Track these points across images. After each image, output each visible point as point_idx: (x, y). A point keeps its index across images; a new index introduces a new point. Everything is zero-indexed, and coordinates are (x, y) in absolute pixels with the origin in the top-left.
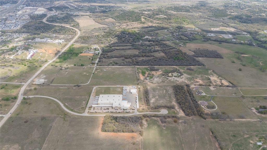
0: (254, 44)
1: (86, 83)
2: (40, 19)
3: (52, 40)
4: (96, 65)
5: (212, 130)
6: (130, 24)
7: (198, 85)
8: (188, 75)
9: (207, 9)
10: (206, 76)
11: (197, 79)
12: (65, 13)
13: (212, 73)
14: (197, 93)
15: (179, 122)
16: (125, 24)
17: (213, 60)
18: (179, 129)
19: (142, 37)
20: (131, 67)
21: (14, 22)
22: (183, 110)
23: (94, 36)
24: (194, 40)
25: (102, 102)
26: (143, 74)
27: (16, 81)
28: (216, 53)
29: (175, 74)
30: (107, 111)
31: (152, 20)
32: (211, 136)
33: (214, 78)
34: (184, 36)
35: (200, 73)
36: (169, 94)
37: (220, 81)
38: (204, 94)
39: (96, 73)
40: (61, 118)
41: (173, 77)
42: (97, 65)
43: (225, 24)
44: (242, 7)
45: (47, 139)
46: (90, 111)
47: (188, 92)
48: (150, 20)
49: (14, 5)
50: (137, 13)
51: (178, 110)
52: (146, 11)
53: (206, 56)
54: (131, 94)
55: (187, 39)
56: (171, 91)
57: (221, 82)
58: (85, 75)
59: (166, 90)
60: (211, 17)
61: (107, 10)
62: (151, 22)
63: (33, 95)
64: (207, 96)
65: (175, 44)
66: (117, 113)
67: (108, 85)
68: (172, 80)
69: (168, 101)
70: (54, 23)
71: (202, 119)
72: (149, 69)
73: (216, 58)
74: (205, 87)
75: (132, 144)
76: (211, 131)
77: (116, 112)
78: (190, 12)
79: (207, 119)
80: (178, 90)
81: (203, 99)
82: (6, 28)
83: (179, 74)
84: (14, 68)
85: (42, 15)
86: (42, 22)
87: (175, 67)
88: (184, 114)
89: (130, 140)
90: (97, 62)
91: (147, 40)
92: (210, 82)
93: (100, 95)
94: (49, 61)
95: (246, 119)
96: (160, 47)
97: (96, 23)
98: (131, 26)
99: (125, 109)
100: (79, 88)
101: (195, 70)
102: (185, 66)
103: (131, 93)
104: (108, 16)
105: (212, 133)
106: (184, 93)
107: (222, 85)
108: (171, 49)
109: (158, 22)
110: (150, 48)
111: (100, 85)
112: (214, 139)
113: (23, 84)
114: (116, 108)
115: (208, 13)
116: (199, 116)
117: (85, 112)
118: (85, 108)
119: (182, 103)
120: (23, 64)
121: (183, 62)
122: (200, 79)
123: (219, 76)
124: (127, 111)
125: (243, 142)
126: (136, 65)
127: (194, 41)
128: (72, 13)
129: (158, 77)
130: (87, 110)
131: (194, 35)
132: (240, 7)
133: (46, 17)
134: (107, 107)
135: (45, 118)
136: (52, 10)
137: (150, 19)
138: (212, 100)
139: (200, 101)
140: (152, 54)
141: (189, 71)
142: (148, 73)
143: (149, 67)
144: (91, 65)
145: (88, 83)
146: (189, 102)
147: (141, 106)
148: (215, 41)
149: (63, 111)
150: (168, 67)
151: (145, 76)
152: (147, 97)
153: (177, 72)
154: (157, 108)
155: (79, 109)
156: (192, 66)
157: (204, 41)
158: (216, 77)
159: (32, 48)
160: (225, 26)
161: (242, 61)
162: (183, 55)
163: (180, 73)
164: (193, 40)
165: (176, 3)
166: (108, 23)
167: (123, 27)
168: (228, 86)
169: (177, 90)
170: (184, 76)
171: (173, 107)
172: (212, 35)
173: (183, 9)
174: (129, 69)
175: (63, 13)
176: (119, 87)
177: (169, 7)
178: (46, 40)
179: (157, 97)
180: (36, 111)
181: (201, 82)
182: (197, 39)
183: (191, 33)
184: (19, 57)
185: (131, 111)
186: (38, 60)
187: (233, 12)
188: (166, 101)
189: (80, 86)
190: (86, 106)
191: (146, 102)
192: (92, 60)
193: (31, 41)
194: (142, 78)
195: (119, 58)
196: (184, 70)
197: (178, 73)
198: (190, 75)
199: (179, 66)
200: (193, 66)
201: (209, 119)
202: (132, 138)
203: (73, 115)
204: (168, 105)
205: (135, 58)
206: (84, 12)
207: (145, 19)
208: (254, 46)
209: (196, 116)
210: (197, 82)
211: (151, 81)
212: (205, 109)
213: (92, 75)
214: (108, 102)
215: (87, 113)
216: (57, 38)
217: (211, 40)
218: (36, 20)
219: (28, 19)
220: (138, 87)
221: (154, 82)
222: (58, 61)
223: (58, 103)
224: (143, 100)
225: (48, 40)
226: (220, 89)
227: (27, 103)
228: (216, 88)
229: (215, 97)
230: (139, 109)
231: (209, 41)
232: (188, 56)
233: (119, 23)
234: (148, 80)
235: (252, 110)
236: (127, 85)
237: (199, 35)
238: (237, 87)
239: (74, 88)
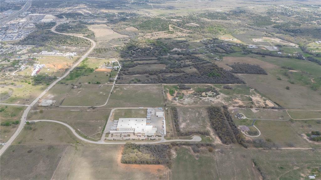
0: (304, 58)
1: (102, 105)
2: (48, 29)
3: (62, 53)
4: (114, 83)
5: (255, 161)
6: (156, 34)
7: (237, 107)
8: (225, 94)
9: (247, 16)
10: (247, 96)
11: (236, 99)
12: (77, 21)
13: (254, 92)
14: (236, 116)
15: (215, 151)
16: (149, 34)
17: (255, 77)
18: (215, 159)
19: (170, 49)
20: (157, 85)
21: (16, 31)
22: (220, 137)
23: (112, 48)
24: (232, 52)
25: (122, 127)
26: (172, 93)
27: (18, 102)
28: (258, 68)
29: (210, 93)
30: (128, 138)
31: (182, 29)
32: (254, 168)
33: (256, 98)
34: (220, 48)
35: (239, 92)
36: (202, 117)
37: (264, 101)
38: (245, 118)
39: (115, 92)
40: (72, 147)
41: (208, 97)
42: (116, 83)
43: (269, 33)
44: (289, 14)
45: (55, 172)
46: (107, 138)
47: (226, 115)
48: (179, 29)
49: (17, 11)
50: (164, 20)
51: (214, 137)
52: (174, 18)
53: (246, 72)
55: (224, 51)
56: (205, 114)
58: (101, 95)
59: (199, 112)
60: (252, 25)
61: (128, 17)
62: (181, 31)
63: (39, 119)
64: (247, 120)
65: (210, 57)
66: (140, 140)
67: (129, 107)
68: (206, 100)
69: (202, 125)
70: (64, 33)
71: (243, 148)
72: (178, 87)
73: (259, 74)
74: (246, 109)
75: (158, 178)
76: (254, 162)
77: (139, 140)
78: (226, 20)
79: (249, 147)
80: (214, 113)
82: (7, 39)
83: (215, 94)
84: (16, 87)
85: (50, 23)
86: (50, 32)
87: (210, 86)
88: (221, 142)
89: (157, 173)
90: (116, 79)
91: (176, 53)
92: (252, 102)
93: (120, 119)
94: (58, 79)
95: (295, 147)
96: (191, 61)
97: (115, 32)
98: (157, 36)
99: (149, 135)
100: (94, 110)
101: (233, 89)
102: (222, 84)
103: (157, 116)
104: (129, 24)
105: (255, 164)
106: (221, 116)
107: (266, 107)
108: (204, 63)
109: (189, 31)
110: (180, 62)
111: (119, 107)
112: (257, 172)
113: (26, 105)
114: (139, 135)
115: (249, 21)
116: (239, 144)
117: (101, 140)
118: (102, 135)
119: (218, 128)
120: (26, 82)
121: (220, 79)
122: (239, 100)
123: (262, 95)
124: (152, 138)
125: (292, 176)
126: (163, 83)
127: (232, 54)
128: (86, 21)
129: (189, 96)
130: (104, 137)
131: (232, 47)
132: (286, 14)
133: (55, 25)
134: (128, 134)
135: (53, 147)
136: (63, 18)
137: (179, 28)
138: (255, 125)
139: (240, 125)
140: (182, 69)
141: (226, 89)
142: (177, 93)
143: (178, 85)
144: (109, 82)
145: (106, 104)
146: (226, 127)
147: (169, 132)
148: (257, 53)
149: (74, 138)
150: (201, 86)
151: (173, 96)
152: (177, 121)
153: (212, 91)
154: (189, 134)
155: (94, 136)
156: (229, 84)
157: (244, 54)
158: (259, 97)
159: (37, 62)
160: (269, 37)
161: (289, 78)
162: (219, 71)
163: (216, 92)
164: (230, 53)
165: (210, 9)
166: (129, 33)
167: (147, 38)
168: (273, 108)
169: (212, 113)
170: (220, 96)
171: (207, 133)
172: (254, 46)
173: (219, 16)
174: (154, 88)
175: (75, 21)
176: (143, 109)
177: (201, 14)
178: (54, 53)
179: (188, 121)
180: (42, 138)
181: (241, 103)
182: (236, 52)
183: (229, 45)
184: (22, 74)
185: (157, 138)
186: (45, 77)
187: (279, 20)
188: (199, 126)
189: (95, 108)
190: (103, 133)
191: (175, 126)
192: (110, 76)
193: (36, 54)
194: (170, 98)
195: (143, 74)
196: (221, 88)
197: (213, 93)
198: (228, 95)
199: (214, 83)
200: (231, 84)
201: (251, 148)
202: (158, 171)
203: (87, 143)
204: (202, 130)
205: (161, 74)
206: (100, 20)
207: (174, 28)
208: (304, 59)
209: (235, 143)
210: (237, 103)
211: (181, 102)
212: (246, 136)
213: (110, 95)
214: (129, 127)
215: (104, 141)
216: (68, 50)
217: (252, 53)
218: (42, 29)
219: (33, 28)
220: (165, 109)
221: (185, 103)
222: (69, 77)
223: (69, 128)
224: (171, 124)
225: (57, 53)
226: (264, 112)
227: (31, 129)
228: (259, 111)
229: (257, 121)
230: (166, 136)
231: (250, 53)
232: (225, 72)
233: (142, 32)
234: (177, 101)
235: (302, 136)
236: (153, 107)
237: (238, 46)
238: (284, 109)
239: (88, 111)
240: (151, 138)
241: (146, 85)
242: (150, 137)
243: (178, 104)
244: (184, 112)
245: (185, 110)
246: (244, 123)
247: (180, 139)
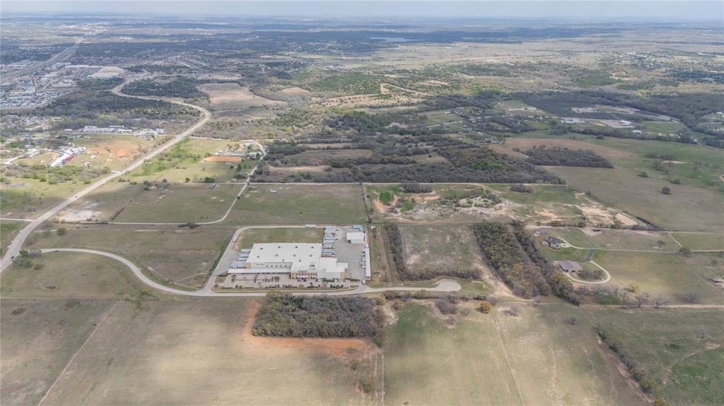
0: (696, 140)
1: (214, 220)
2: (104, 89)
3: (130, 131)
4: (248, 180)
5: (601, 332)
6: (350, 99)
7: (547, 224)
8: (515, 201)
9: (557, 70)
10: (570, 205)
11: (543, 211)
12: (173, 77)
13: (586, 198)
14: (544, 243)
15: (497, 312)
16: (335, 99)
17: (585, 171)
18: (498, 328)
19: (381, 124)
20: (349, 185)
21: (30, 92)
22: (508, 283)
23: (248, 122)
24: (526, 131)
25: (258, 261)
26: (386, 199)
27: (9, 214)
28: (591, 156)
29: (479, 200)
30: (274, 284)
31: (408, 90)
32: (601, 346)
33: (592, 211)
34: (498, 123)
35: (548, 198)
36: (462, 244)
37: (612, 216)
38: (568, 245)
39: (248, 196)
40: (127, 302)
41: (473, 208)
42: (251, 181)
43: (608, 99)
44: (650, 65)
45: (76, 355)
46: (220, 285)
47: (520, 241)
48: (403, 91)
49: (41, 63)
50: (369, 76)
51: (492, 282)
52: (391, 73)
53: (563, 163)
54: (347, 244)
55: (507, 129)
56: (467, 237)
57: (614, 218)
58: (214, 202)
59: (453, 235)
60: (568, 85)
61: (289, 72)
62: (407, 94)
63: (53, 247)
64: (575, 249)
65: (474, 138)
66: (305, 289)
67: (280, 224)
68: (471, 213)
69: (461, 260)
70: (140, 95)
71: (568, 305)
72: (402, 188)
73: (592, 167)
74: (570, 229)
75: (349, 368)
76: (599, 334)
77: (301, 288)
78: (510, 76)
79: (582, 303)
80: (489, 235)
81: (564, 255)
82: (7, 105)
83: (490, 201)
84: (9, 185)
85: (110, 80)
86: (108, 94)
87: (478, 186)
88: (511, 292)
89: (343, 358)
90: (252, 173)
91: (395, 131)
92: (582, 218)
93: (255, 245)
94: (114, 173)
96: (432, 144)
97: (256, 96)
98: (352, 102)
99: (328, 278)
100: (194, 230)
101: (535, 192)
102: (506, 182)
103: (349, 241)
104: (289, 83)
105: (603, 338)
106: (508, 240)
107: (617, 226)
108: (463, 147)
109: (425, 94)
110: (406, 146)
111: (256, 224)
112: (611, 355)
113: (26, 220)
114: (303, 277)
115: (561, 77)
116: (556, 297)
117: (206, 288)
118: (207, 278)
119: (503, 263)
120: (36, 178)
121: (501, 173)
122: (551, 212)
123: (606, 204)
124: (335, 284)
125: (704, 362)
126: (364, 181)
127: (526, 133)
128: (193, 76)
129: (428, 205)
130: (212, 281)
131: (526, 121)
132: (643, 66)
133: (121, 83)
134: (274, 276)
135: (79, 303)
136: (142, 72)
137: (403, 89)
138: (594, 260)
139: (558, 260)
140: (411, 158)
141: (518, 193)
142: (399, 200)
143: (400, 186)
144: (236, 180)
145: (223, 219)
146: (523, 261)
147: (378, 273)
148: (584, 133)
149: (136, 284)
150: (456, 187)
151: (389, 205)
152: (398, 250)
153: (485, 197)
154: (427, 276)
155: (189, 280)
156: (524, 183)
157: (555, 133)
158: (598, 207)
159: (69, 144)
160: (608, 104)
161: (667, 173)
162: (497, 159)
163: (492, 197)
164: (522, 131)
165: (471, 59)
166: (291, 97)
167: (329, 105)
168: (634, 228)
169: (485, 234)
170: (503, 205)
171: (475, 275)
172: (576, 120)
173: (493, 70)
174: (343, 189)
175: (169, 77)
176: (314, 228)
177: (453, 66)
178: (113, 129)
179: (426, 251)
180: (54, 285)
181: (554, 218)
182: (536, 130)
183: (520, 118)
184: (29, 162)
185: (348, 284)
186: (83, 168)
187: (628, 77)
188: (454, 262)
189: (197, 226)
190: (210, 274)
191: (393, 262)
192: (239, 168)
193: (70, 132)
194: (381, 208)
195: (317, 165)
196: (504, 190)
197: (486, 199)
198: (522, 203)
199: (488, 182)
200: (529, 183)
201: (589, 305)
202: (348, 353)
203: (167, 295)
204: (463, 269)
205: (360, 166)
206: (225, 75)
207: (390, 89)
208: (696, 143)
209: (546, 295)
210: (545, 218)
211: (409, 216)
212: (574, 281)
213: (234, 202)
214: (278, 260)
215: (212, 290)
216: (145, 125)
217: (574, 132)
218: (92, 89)
219: (71, 87)
220: (369, 229)
221: (417, 217)
222: (141, 171)
223: (125, 266)
224: (384, 258)
225: (120, 130)
226: (614, 235)
227: (31, 266)
228: (600, 233)
229: (599, 252)
230: (372, 280)
231: (569, 133)
232: (512, 162)
233: (320, 96)
234: (400, 214)
235: (717, 282)
236: (338, 224)
237: (539, 120)
238: (664, 230)
239: (178, 231)
240: (333, 284)
241: (323, 186)
242: (330, 281)
243: (401, 219)
244: (415, 235)
245: (418, 231)
246: (567, 256)
247: (406, 285)
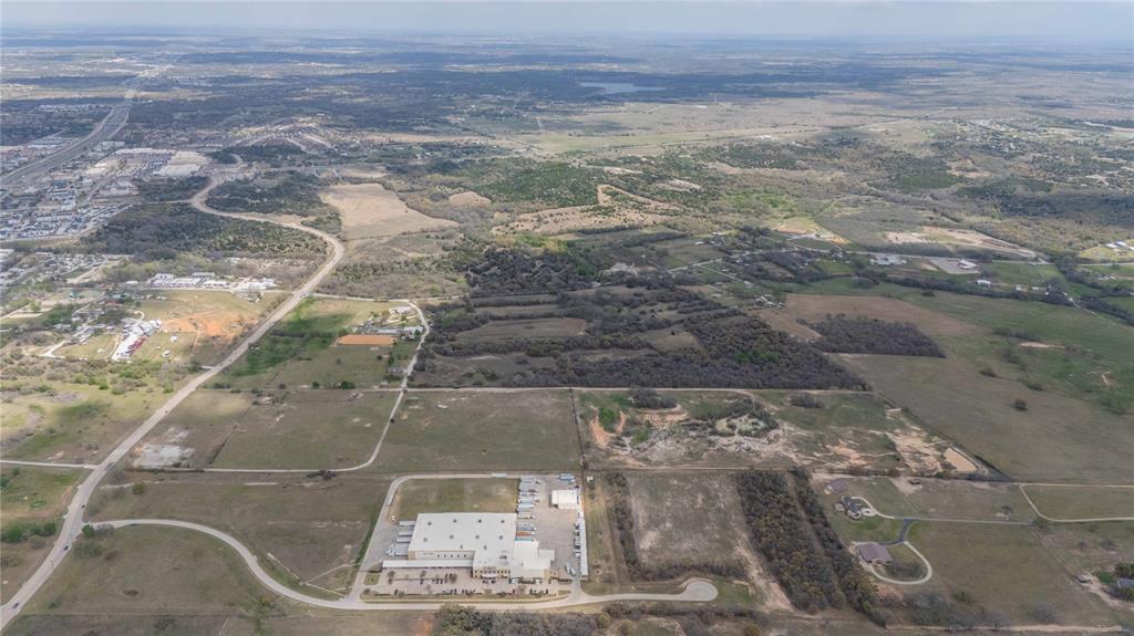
0: (1071, 299)
1: (359, 463)
2: (180, 198)
3: (224, 283)
4: (404, 384)
6: (551, 215)
7: (844, 472)
8: (797, 425)
9: (867, 156)
10: (878, 433)
11: (838, 444)
12: (283, 173)
13: (902, 419)
14: (839, 507)
16: (529, 216)
17: (902, 364)
19: (600, 267)
20: (554, 392)
21: (69, 208)
22: (784, 585)
23: (399, 263)
24: (818, 280)
25: (428, 547)
26: (608, 421)
27: (60, 454)
28: (912, 336)
29: (743, 423)
30: (447, 587)
31: (640, 199)
33: (910, 441)
34: (777, 263)
35: (848, 419)
36: (719, 510)
37: (939, 453)
38: (872, 512)
39: (405, 417)
40: (242, 620)
41: (737, 438)
42: (409, 386)
43: (943, 214)
44: (1010, 149)
46: (373, 588)
47: (803, 503)
48: (631, 200)
49: (77, 140)
50: (581, 171)
51: (761, 583)
52: (614, 164)
53: (871, 348)
54: (554, 509)
55: (789, 275)
56: (727, 497)
57: (942, 457)
58: (357, 429)
59: (706, 492)
60: (883, 187)
61: (459, 160)
62: (639, 207)
63: (128, 518)
64: (882, 519)
65: (739, 294)
66: (493, 596)
67: (455, 471)
68: (732, 449)
69: (717, 541)
70: (235, 211)
71: (869, 625)
72: (631, 399)
73: (914, 355)
74: (876, 480)
77: (488, 595)
78: (794, 169)
79: (891, 623)
80: (759, 495)
81: (865, 531)
82: (34, 232)
83: (762, 424)
84: (54, 399)
85: (188, 180)
86: (187, 209)
87: (743, 395)
88: (788, 602)
90: (409, 370)
91: (620, 279)
92: (894, 456)
93: (420, 515)
94: (207, 370)
95: (1059, 624)
96: (676, 308)
97: (410, 211)
98: (556, 222)
99: (527, 577)
100: (328, 484)
101: (828, 407)
102: (785, 388)
103: (556, 506)
104: (459, 184)
106: (787, 506)
107: (947, 473)
108: (722, 315)
109: (666, 206)
110: (635, 312)
111: (420, 472)
113: (86, 467)
114: (489, 576)
115: (872, 172)
116: (853, 611)
117: (352, 594)
118: (353, 576)
119: (778, 550)
120: (92, 383)
121: (778, 372)
122: (849, 446)
123: (930, 430)
124: (538, 588)
126: (576, 384)
127: (817, 284)
128: (313, 170)
129: (671, 433)
130: (360, 582)
131: (818, 260)
132: (999, 150)
133: (204, 187)
134: (449, 572)
135: (173, 621)
136: (234, 162)
137: (631, 196)
138: (909, 540)
139: (857, 541)
140: (643, 337)
141: (803, 409)
142: (628, 421)
143: (630, 393)
144: (386, 383)
145: (371, 461)
146: (806, 547)
147: (598, 567)
148: (905, 283)
149: (253, 586)
150: (711, 395)
151: (613, 431)
152: (626, 525)
153: (752, 416)
154: (670, 574)
155: (326, 578)
156: (812, 389)
157: (860, 285)
158: (919, 436)
159: (136, 312)
160: (943, 226)
161: (1023, 368)
162: (772, 343)
163: (764, 417)
164: (811, 281)
165: (736, 132)
166: (461, 212)
167: (520, 228)
168: (971, 477)
169: (752, 494)
170: (780, 432)
171: (737, 571)
172: (893, 259)
173: (769, 158)
174: (545, 402)
175: (276, 173)
176: (503, 479)
177: (708, 150)
178: (198, 280)
179: (668, 525)
180: (136, 589)
181: (855, 458)
182: (832, 277)
183: (807, 254)
184: (81, 353)
185: (555, 588)
186: (160, 364)
187: (974, 170)
188: (707, 544)
189: (334, 475)
190: (357, 567)
191: (619, 545)
192: (391, 361)
193: (134, 286)
194: (601, 438)
195: (505, 353)
196: (782, 404)
197: (755, 420)
198: (807, 429)
199: (758, 387)
200: (819, 388)
201: (899, 626)
203: (298, 607)
204: (718, 560)
205: (569, 353)
206: (362, 169)
207: (613, 195)
208: (1070, 305)
209: (839, 608)
210: (840, 458)
211: (643, 454)
212: (878, 580)
213: (386, 428)
214: (453, 546)
215: (361, 598)
216: (245, 272)
217: (889, 281)
218: (162, 200)
219: (129, 195)
220: (584, 480)
221: (654, 458)
222: (245, 366)
223: (234, 552)
224: (606, 536)
225: (208, 282)
226: (940, 490)
227: (100, 554)
228: (920, 486)
229: (918, 524)
230: (589, 581)
231: (881, 283)
232: (794, 348)
233: (506, 211)
234: (629, 449)
235: (1083, 582)
236: (539, 472)
237: (837, 259)
238: (1013, 481)
239: (307, 485)
240: (534, 587)
241: (518, 393)
242: (529, 582)
243: (631, 462)
244: (651, 493)
245: (656, 485)
246: (870, 532)
247: (642, 591)
